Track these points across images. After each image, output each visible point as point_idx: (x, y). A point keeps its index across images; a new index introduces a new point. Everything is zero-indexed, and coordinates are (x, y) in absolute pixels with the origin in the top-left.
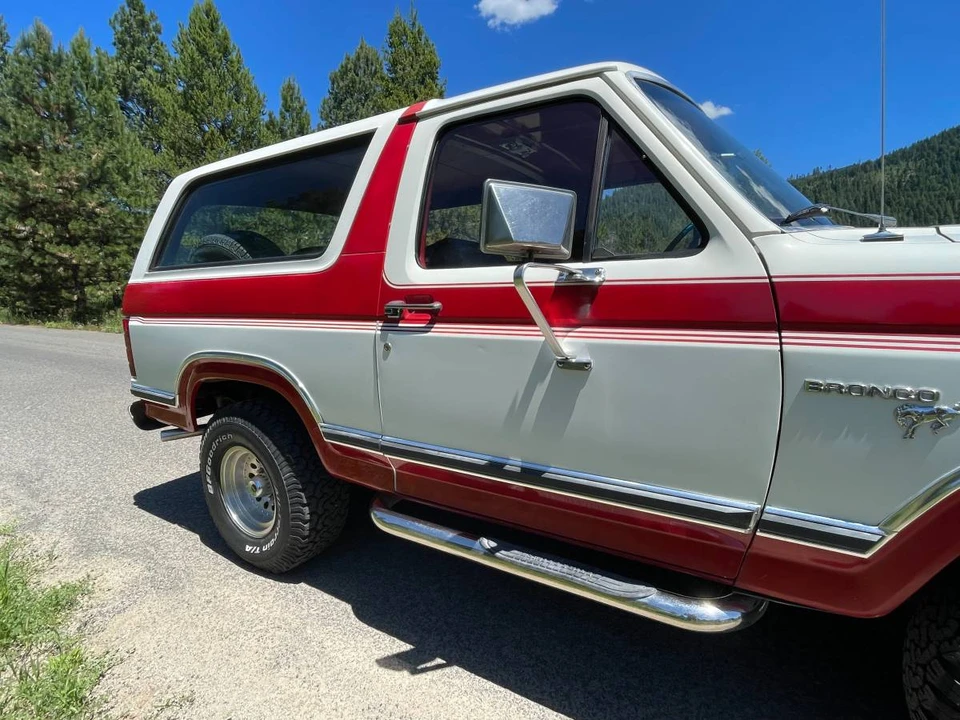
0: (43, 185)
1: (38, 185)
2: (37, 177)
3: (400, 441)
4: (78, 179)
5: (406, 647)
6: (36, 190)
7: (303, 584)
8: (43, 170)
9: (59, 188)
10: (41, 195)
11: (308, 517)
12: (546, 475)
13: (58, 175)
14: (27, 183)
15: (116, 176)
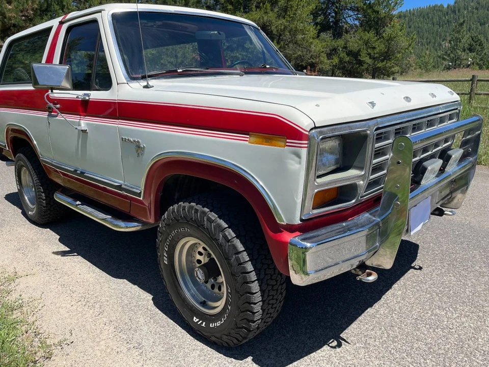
0: (13, 15)
1: (10, 15)
2: (10, 9)
3: (57, 162)
4: (33, 9)
5: (67, 249)
6: (10, 19)
7: (48, 229)
8: (13, 5)
9: (23, 16)
10: (13, 22)
11: (44, 198)
12: (85, 174)
13: (21, 8)
14: (4, 13)
15: (56, 6)
